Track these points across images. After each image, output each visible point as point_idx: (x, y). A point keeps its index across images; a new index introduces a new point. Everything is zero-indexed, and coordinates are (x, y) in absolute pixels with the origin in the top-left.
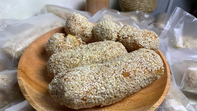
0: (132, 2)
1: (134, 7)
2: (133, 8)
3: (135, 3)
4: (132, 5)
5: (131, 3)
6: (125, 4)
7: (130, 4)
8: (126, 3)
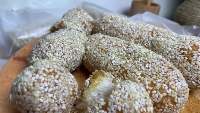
0: (191, 15)
1: (192, 22)
2: (190, 23)
3: (194, 16)
4: (190, 19)
5: (189, 16)
6: (181, 17)
7: (186, 17)
8: (182, 15)
